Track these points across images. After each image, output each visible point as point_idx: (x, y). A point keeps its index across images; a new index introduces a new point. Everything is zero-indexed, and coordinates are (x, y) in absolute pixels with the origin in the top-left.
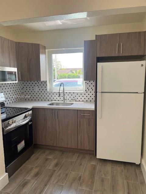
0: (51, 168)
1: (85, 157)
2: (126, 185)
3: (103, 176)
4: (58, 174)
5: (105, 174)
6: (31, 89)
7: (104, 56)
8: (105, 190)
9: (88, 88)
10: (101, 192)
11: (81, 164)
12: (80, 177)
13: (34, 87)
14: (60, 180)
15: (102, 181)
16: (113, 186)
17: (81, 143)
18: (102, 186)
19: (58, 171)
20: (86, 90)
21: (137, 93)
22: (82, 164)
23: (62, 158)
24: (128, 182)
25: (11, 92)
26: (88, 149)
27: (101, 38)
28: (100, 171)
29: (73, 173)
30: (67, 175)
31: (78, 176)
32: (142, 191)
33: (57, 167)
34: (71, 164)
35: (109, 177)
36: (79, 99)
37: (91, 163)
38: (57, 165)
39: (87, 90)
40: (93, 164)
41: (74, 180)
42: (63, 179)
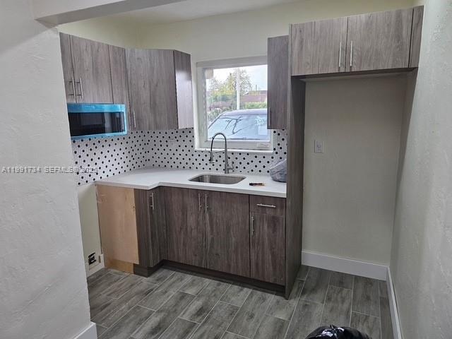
0: (186, 317)
1: (264, 300)
6: (164, 144)
7: (308, 73)
9: (279, 144)
11: (252, 316)
13: (169, 141)
17: (257, 265)
19: (201, 327)
20: (275, 149)
22: (255, 316)
23: (215, 295)
25: (122, 151)
26: (271, 281)
27: (301, 31)
29: (231, 335)
33: (200, 317)
34: (231, 314)
36: (260, 167)
37: (275, 316)
39: (278, 147)
40: (280, 319)
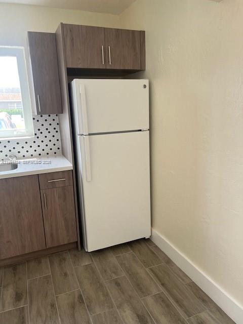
0: (9, 308)
1: (64, 259)
2: (152, 275)
3: (114, 277)
4: (34, 312)
5: (114, 273)
7: (80, 66)
8: (130, 297)
9: (39, 130)
10: (129, 304)
11: (66, 274)
12: (80, 297)
14: (46, 321)
15: (118, 284)
16: (138, 285)
18: (123, 293)
19: (31, 307)
20: (36, 134)
21: (140, 130)
22: (68, 273)
23: (20, 279)
24: (151, 270)
28: (105, 271)
29: (62, 296)
30: (53, 306)
31: (75, 297)
32: (175, 273)
34: (47, 283)
35: (124, 274)
36: (23, 152)
37: (82, 265)
38: (18, 297)
39: (38, 133)
40: (86, 265)
41: (73, 307)
42: (50, 317)
